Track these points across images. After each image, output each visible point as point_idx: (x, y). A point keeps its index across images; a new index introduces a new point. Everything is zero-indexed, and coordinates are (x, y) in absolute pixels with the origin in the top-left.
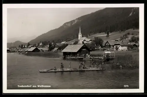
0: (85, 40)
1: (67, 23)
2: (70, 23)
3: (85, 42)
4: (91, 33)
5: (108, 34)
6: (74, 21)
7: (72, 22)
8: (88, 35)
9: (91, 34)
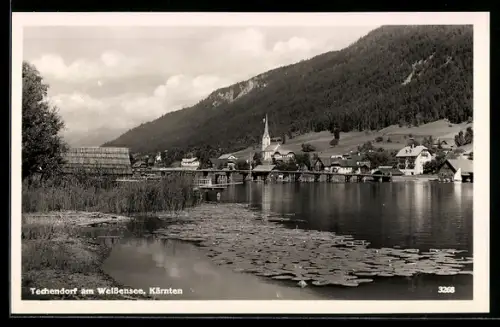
0: (277, 153)
1: (224, 91)
2: (232, 92)
3: (278, 157)
4: (293, 130)
5: (337, 137)
6: (244, 84)
7: (237, 88)
8: (287, 137)
9: (293, 134)
